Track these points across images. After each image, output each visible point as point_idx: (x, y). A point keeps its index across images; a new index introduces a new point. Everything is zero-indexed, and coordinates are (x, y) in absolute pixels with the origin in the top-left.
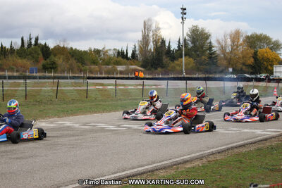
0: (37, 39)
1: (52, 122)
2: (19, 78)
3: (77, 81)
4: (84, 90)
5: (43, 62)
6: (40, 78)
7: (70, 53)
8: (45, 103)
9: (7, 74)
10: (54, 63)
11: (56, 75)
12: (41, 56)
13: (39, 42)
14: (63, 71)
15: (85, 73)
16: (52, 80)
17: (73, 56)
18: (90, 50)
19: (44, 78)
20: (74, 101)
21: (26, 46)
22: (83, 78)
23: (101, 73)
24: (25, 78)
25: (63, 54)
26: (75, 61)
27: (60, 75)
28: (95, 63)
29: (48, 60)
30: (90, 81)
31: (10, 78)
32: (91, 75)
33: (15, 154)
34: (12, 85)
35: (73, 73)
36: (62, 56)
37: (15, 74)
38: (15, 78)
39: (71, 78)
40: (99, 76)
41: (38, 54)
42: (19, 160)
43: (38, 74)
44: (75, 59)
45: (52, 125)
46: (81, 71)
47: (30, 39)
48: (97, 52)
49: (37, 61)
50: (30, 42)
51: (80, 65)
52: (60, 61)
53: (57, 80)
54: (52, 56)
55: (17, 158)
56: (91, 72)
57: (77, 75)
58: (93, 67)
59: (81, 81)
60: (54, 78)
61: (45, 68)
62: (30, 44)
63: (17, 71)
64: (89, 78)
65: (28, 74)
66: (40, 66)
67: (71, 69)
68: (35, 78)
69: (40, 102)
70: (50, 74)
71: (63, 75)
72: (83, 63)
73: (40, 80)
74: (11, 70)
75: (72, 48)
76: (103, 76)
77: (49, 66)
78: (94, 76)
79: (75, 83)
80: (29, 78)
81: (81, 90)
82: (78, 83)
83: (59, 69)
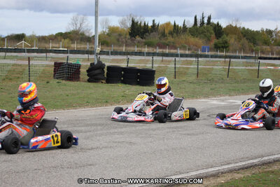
0: (209, 18)
1: (223, 101)
2: (191, 56)
3: (248, 60)
4: (256, 70)
5: (215, 41)
6: (212, 57)
7: (242, 33)
8: (216, 82)
9: (179, 52)
10: (226, 42)
11: (228, 54)
12: (213, 35)
13: (211, 21)
14: (235, 51)
15: (257, 53)
16: (224, 59)
17: (244, 36)
18: (263, 31)
19: (216, 57)
20: (245, 81)
21: (199, 25)
22: (255, 58)
23: (273, 54)
24: (197, 56)
25: (235, 34)
26: (246, 41)
27: (231, 54)
28: (266, 43)
29: (220, 40)
30: (261, 61)
31: (182, 56)
32: (263, 56)
33: (186, 130)
34: (184, 63)
35: (244, 52)
36: (234, 36)
37: (187, 52)
38: (187, 56)
39: (243, 58)
40: (270, 56)
41: (211, 33)
42: (189, 136)
43: (210, 53)
44: (247, 39)
45: (223, 103)
46: (252, 51)
47: (203, 18)
48: (269, 32)
49: (209, 40)
50: (203, 21)
51: (252, 45)
52: (232, 40)
53: (228, 60)
54: (225, 35)
55: (188, 134)
56: (263, 52)
57: (248, 55)
58: (264, 47)
59: (253, 61)
60: (226, 57)
61: (217, 47)
62: (202, 23)
63: (189, 49)
64: (260, 58)
65: (200, 52)
66: (212, 44)
67: (243, 49)
68: (206, 56)
69: (211, 81)
70: (222, 54)
71: (234, 54)
72: (255, 44)
73: (212, 59)
74: (183, 48)
75: (244, 28)
76: (275, 56)
77: (220, 45)
78: (265, 56)
79: (247, 62)
80: (201, 56)
81: (252, 70)
82: (250, 63)
83: (231, 48)
